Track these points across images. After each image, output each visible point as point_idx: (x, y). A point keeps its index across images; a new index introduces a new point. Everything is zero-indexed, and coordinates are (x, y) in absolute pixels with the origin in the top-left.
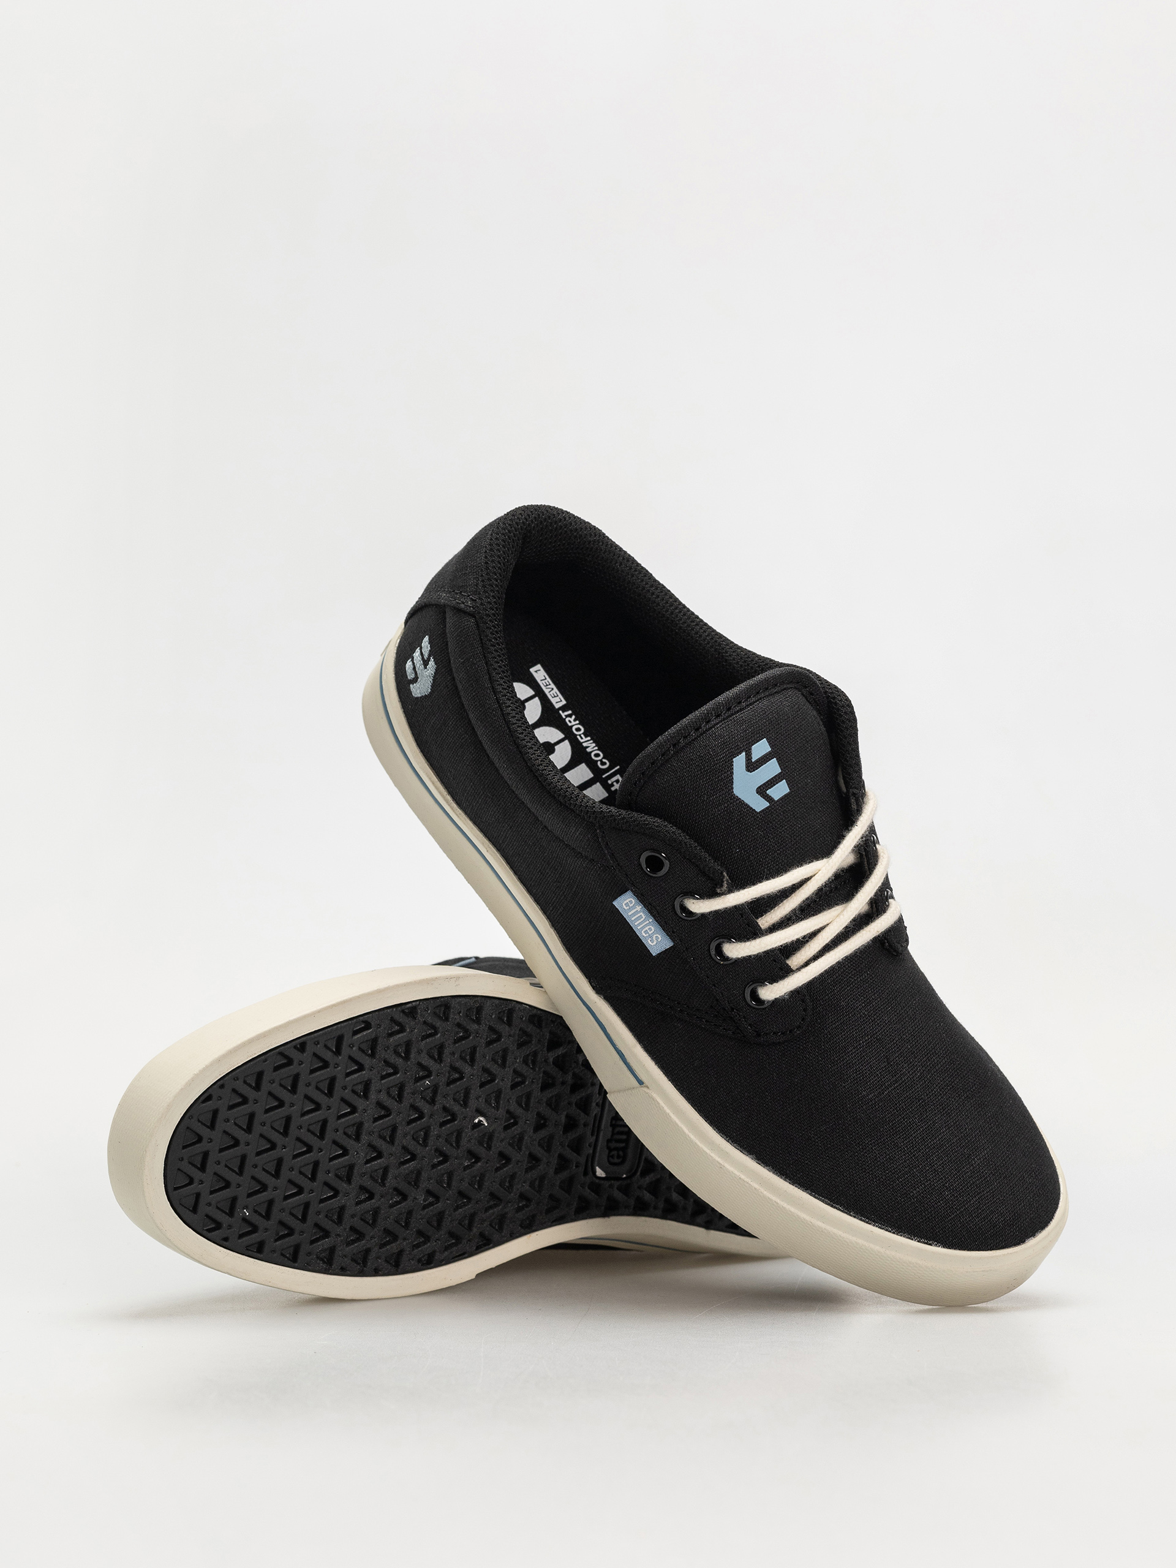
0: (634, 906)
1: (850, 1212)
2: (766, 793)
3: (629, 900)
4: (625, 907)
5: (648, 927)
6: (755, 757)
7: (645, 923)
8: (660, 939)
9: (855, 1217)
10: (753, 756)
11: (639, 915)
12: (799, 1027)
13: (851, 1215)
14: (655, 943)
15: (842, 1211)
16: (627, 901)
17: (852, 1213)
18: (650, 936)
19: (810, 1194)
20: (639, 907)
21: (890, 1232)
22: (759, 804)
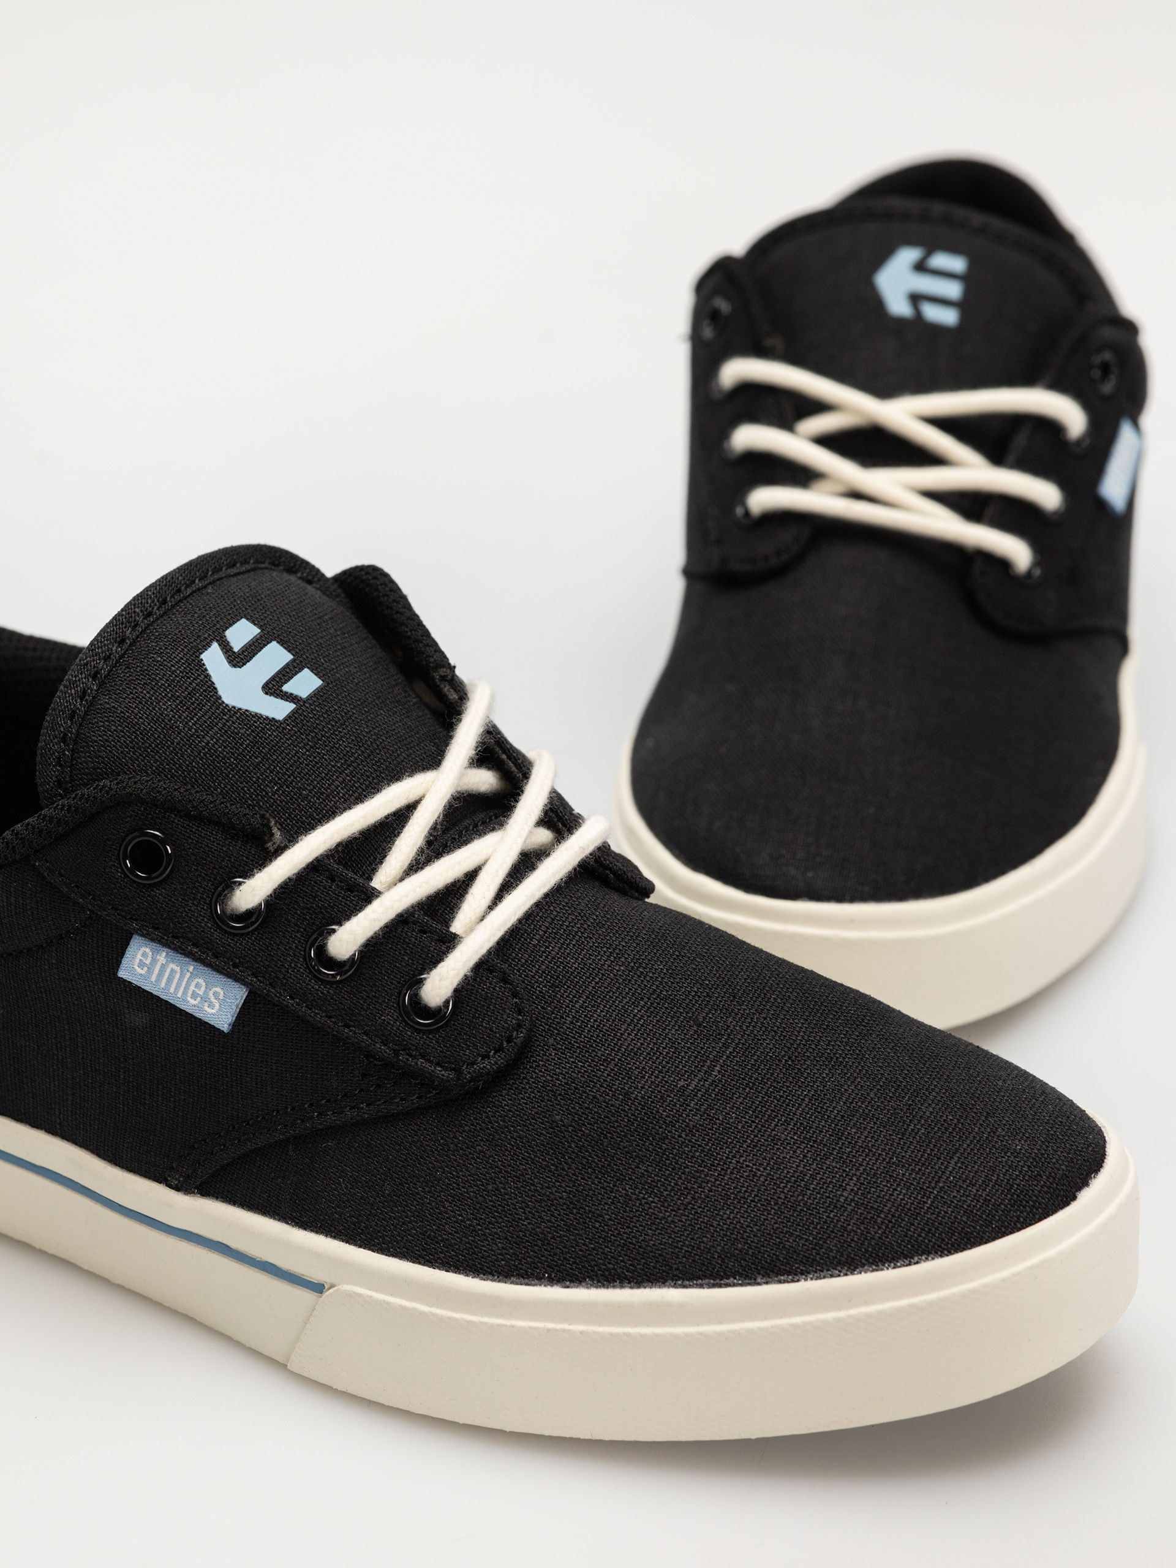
0: (154, 961)
1: (755, 1279)
2: (281, 691)
3: (140, 952)
4: (139, 971)
5: (194, 984)
6: (237, 646)
7: (186, 979)
8: (222, 993)
9: (767, 1283)
10: (233, 644)
11: (169, 970)
12: (519, 1026)
13: (759, 1284)
14: (217, 1006)
15: (741, 1285)
16: (139, 957)
17: (759, 1280)
18: (205, 999)
19: (675, 1286)
20: (162, 956)
21: (839, 1276)
22: (278, 710)
